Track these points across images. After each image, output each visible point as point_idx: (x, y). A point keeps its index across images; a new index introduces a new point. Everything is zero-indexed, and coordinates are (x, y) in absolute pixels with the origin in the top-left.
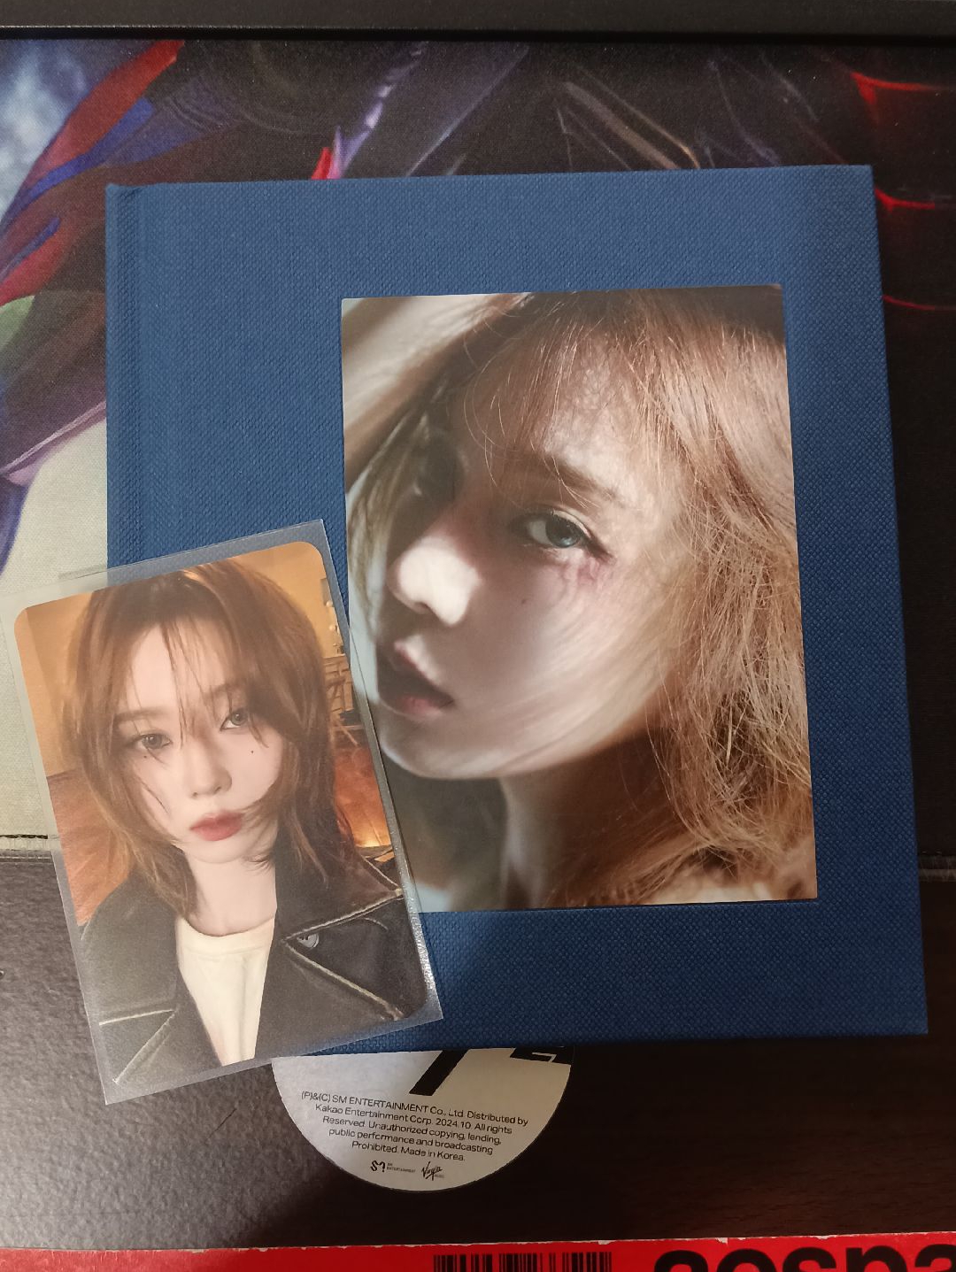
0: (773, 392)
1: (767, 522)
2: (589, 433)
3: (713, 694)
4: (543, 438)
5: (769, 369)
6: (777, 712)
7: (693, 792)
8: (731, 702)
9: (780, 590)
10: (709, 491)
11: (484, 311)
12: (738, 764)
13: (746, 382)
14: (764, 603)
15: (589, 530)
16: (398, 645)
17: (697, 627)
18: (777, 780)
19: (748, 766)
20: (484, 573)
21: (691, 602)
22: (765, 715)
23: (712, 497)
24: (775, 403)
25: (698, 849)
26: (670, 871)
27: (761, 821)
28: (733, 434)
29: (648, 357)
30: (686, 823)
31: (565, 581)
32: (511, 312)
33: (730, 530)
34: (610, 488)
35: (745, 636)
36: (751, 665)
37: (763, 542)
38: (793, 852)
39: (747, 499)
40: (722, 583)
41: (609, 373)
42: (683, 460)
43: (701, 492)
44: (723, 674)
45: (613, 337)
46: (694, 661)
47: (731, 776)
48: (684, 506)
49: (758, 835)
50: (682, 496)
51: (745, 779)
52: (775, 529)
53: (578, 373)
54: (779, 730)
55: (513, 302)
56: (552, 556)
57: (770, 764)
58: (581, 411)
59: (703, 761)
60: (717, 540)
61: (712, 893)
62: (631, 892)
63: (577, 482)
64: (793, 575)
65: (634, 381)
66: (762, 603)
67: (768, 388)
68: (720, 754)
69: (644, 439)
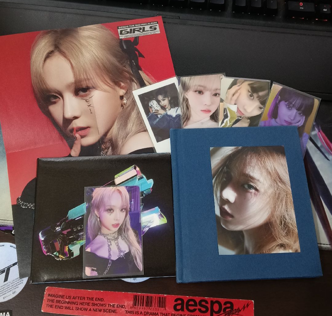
0: (284, 164)
1: (286, 186)
2: (254, 170)
3: (279, 215)
4: (246, 171)
6: (290, 219)
7: (277, 233)
9: (289, 197)
13: (280, 162)
14: (286, 200)
16: (223, 206)
17: (275, 204)
18: (291, 231)
19: (286, 228)
20: (237, 194)
23: (276, 181)
25: (279, 243)
26: (274, 247)
27: (289, 238)
28: (278, 170)
30: (276, 239)
31: (252, 195)
34: (258, 179)
35: (284, 205)
36: (285, 210)
37: (285, 189)
38: (295, 244)
39: (282, 181)
40: (279, 196)
41: (256, 160)
42: (270, 175)
43: (274, 180)
44: (280, 212)
46: (275, 210)
47: (284, 230)
48: (271, 183)
49: (289, 241)
50: (271, 181)
51: (286, 231)
56: (249, 191)
57: (290, 228)
59: (278, 228)
60: (277, 188)
61: (282, 251)
62: (267, 251)
63: (252, 178)
65: (261, 162)
68: (281, 226)
69: (263, 171)
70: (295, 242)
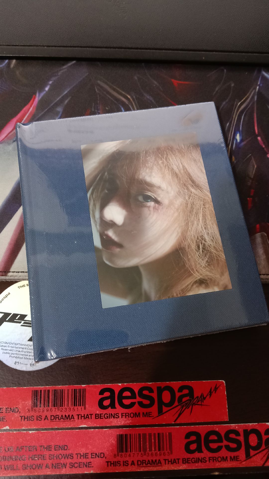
0: (198, 158)
1: (202, 191)
2: (151, 172)
3: (194, 237)
4: (139, 175)
6: (212, 240)
7: (193, 264)
9: (208, 208)
13: (191, 156)
14: (204, 211)
17: (187, 219)
18: (215, 258)
19: (207, 255)
20: (127, 211)
23: (186, 185)
25: (197, 279)
26: (190, 286)
27: (213, 270)
28: (189, 169)
30: (192, 272)
31: (150, 211)
34: (159, 186)
35: (201, 220)
36: (203, 228)
37: (201, 196)
38: (223, 277)
39: (195, 185)
40: (192, 207)
41: (154, 157)
42: (177, 177)
43: (183, 185)
44: (196, 231)
46: (188, 229)
47: (203, 258)
48: (179, 188)
49: (213, 274)
50: (178, 186)
51: (207, 258)
52: (204, 192)
56: (145, 205)
57: (213, 254)
59: (194, 255)
60: (189, 196)
65: (161, 159)
67: (197, 157)
68: (199, 252)
69: (166, 173)
70: (222, 274)
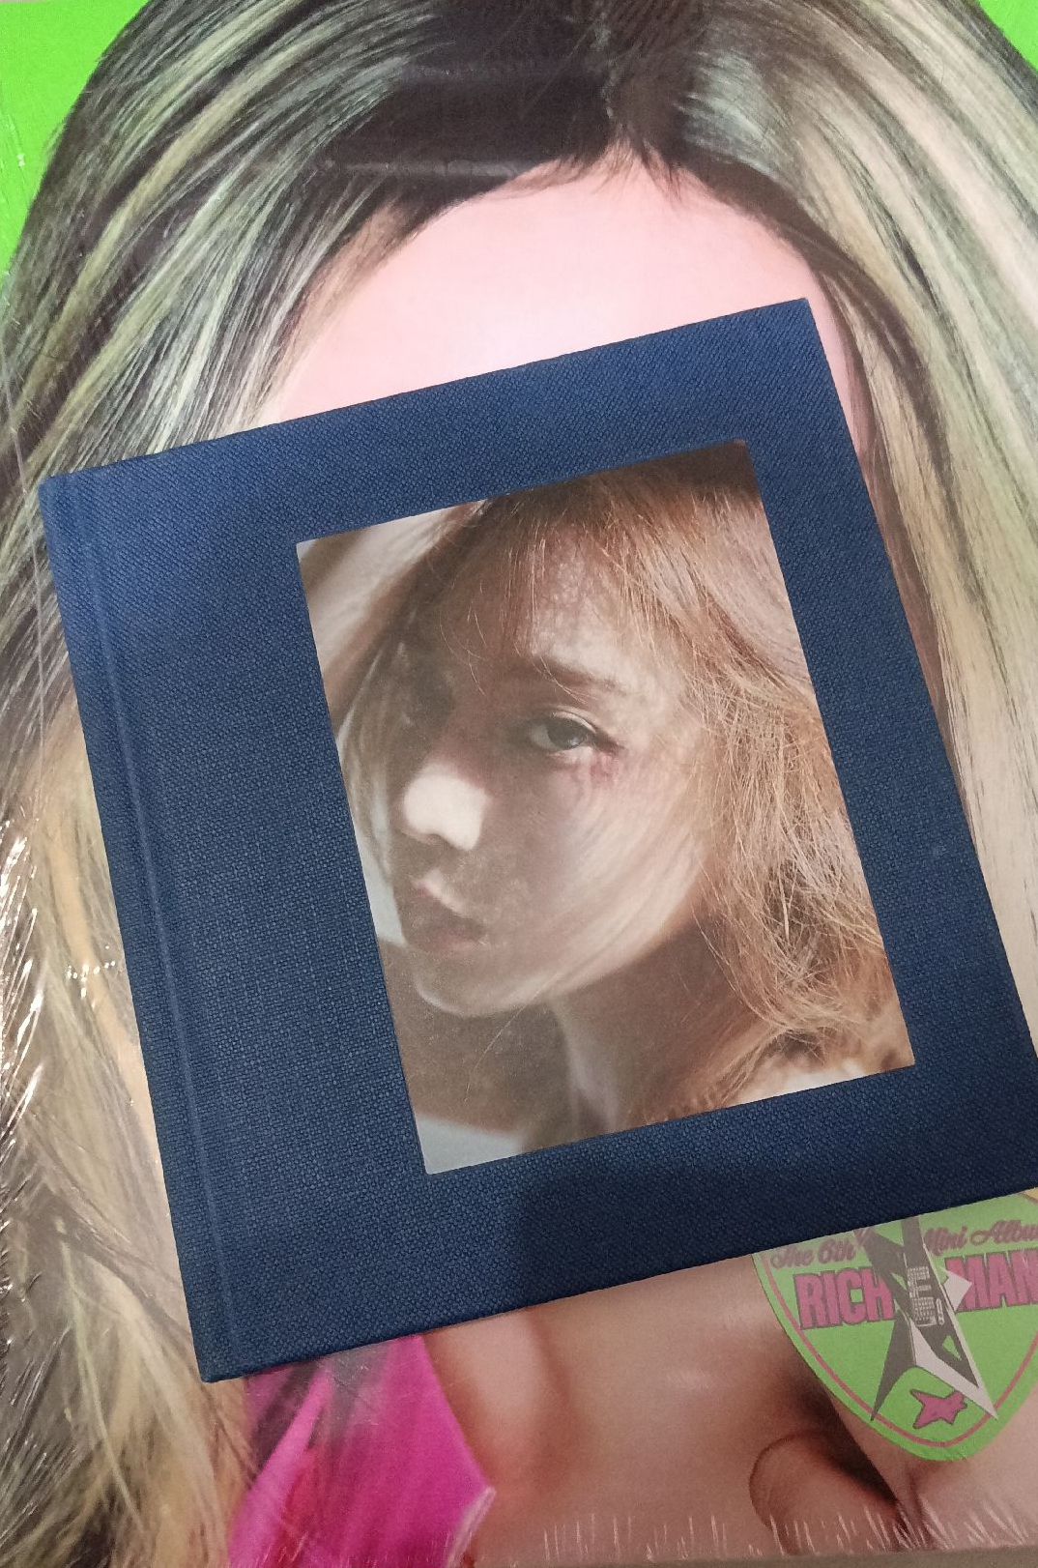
5: (748, 526)
8: (779, 873)
10: (711, 662)
11: (443, 527)
12: (799, 938)
15: (593, 726)
21: (715, 778)
22: (818, 881)
24: (761, 559)
29: (620, 539)
32: (471, 522)
33: (742, 697)
45: (580, 525)
53: (552, 569)
54: (836, 894)
55: (471, 512)
58: (563, 607)
64: (817, 730)
66: (790, 765)
